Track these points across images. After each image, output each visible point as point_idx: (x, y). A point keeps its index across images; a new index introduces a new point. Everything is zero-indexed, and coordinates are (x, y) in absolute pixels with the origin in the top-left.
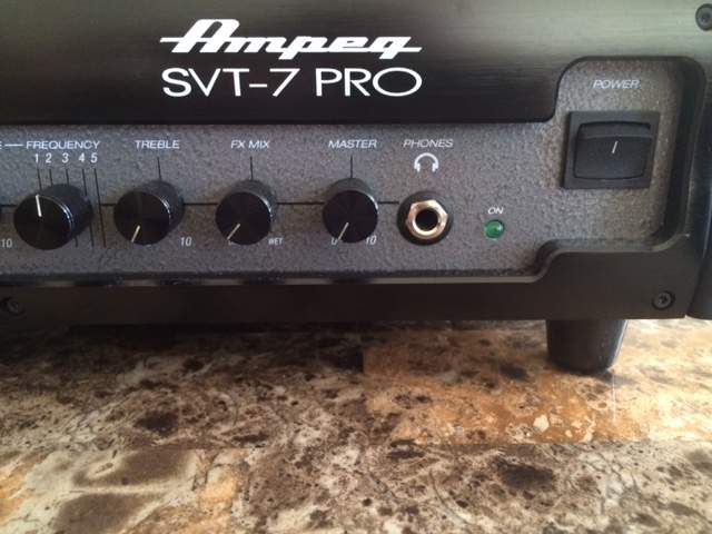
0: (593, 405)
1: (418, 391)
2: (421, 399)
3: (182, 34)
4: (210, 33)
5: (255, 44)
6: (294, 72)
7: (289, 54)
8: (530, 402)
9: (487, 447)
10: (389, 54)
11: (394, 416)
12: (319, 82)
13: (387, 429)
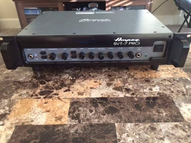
0: (155, 74)
1: (136, 72)
2: (136, 73)
3: (116, 39)
4: (119, 39)
5: (123, 40)
6: (127, 43)
7: (127, 41)
8: (148, 73)
9: (144, 78)
10: (137, 41)
11: (134, 75)
12: (129, 43)
13: (133, 76)
